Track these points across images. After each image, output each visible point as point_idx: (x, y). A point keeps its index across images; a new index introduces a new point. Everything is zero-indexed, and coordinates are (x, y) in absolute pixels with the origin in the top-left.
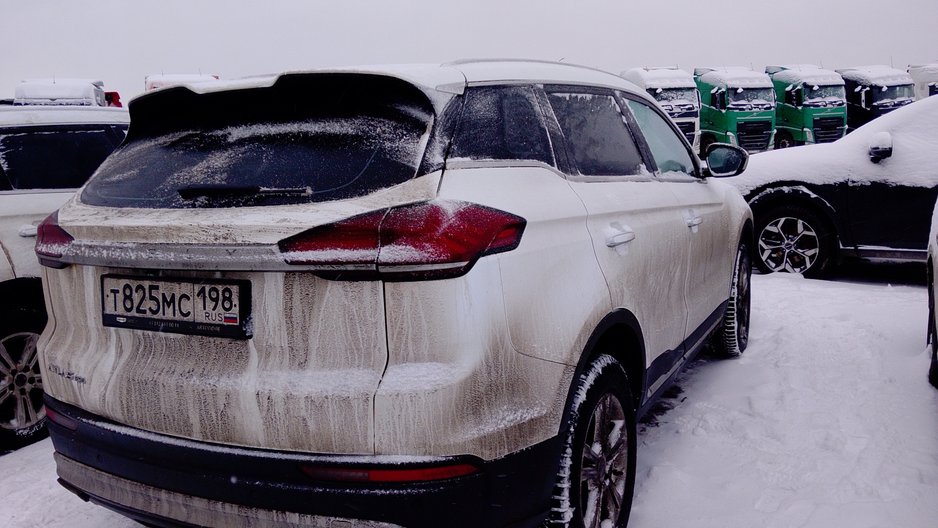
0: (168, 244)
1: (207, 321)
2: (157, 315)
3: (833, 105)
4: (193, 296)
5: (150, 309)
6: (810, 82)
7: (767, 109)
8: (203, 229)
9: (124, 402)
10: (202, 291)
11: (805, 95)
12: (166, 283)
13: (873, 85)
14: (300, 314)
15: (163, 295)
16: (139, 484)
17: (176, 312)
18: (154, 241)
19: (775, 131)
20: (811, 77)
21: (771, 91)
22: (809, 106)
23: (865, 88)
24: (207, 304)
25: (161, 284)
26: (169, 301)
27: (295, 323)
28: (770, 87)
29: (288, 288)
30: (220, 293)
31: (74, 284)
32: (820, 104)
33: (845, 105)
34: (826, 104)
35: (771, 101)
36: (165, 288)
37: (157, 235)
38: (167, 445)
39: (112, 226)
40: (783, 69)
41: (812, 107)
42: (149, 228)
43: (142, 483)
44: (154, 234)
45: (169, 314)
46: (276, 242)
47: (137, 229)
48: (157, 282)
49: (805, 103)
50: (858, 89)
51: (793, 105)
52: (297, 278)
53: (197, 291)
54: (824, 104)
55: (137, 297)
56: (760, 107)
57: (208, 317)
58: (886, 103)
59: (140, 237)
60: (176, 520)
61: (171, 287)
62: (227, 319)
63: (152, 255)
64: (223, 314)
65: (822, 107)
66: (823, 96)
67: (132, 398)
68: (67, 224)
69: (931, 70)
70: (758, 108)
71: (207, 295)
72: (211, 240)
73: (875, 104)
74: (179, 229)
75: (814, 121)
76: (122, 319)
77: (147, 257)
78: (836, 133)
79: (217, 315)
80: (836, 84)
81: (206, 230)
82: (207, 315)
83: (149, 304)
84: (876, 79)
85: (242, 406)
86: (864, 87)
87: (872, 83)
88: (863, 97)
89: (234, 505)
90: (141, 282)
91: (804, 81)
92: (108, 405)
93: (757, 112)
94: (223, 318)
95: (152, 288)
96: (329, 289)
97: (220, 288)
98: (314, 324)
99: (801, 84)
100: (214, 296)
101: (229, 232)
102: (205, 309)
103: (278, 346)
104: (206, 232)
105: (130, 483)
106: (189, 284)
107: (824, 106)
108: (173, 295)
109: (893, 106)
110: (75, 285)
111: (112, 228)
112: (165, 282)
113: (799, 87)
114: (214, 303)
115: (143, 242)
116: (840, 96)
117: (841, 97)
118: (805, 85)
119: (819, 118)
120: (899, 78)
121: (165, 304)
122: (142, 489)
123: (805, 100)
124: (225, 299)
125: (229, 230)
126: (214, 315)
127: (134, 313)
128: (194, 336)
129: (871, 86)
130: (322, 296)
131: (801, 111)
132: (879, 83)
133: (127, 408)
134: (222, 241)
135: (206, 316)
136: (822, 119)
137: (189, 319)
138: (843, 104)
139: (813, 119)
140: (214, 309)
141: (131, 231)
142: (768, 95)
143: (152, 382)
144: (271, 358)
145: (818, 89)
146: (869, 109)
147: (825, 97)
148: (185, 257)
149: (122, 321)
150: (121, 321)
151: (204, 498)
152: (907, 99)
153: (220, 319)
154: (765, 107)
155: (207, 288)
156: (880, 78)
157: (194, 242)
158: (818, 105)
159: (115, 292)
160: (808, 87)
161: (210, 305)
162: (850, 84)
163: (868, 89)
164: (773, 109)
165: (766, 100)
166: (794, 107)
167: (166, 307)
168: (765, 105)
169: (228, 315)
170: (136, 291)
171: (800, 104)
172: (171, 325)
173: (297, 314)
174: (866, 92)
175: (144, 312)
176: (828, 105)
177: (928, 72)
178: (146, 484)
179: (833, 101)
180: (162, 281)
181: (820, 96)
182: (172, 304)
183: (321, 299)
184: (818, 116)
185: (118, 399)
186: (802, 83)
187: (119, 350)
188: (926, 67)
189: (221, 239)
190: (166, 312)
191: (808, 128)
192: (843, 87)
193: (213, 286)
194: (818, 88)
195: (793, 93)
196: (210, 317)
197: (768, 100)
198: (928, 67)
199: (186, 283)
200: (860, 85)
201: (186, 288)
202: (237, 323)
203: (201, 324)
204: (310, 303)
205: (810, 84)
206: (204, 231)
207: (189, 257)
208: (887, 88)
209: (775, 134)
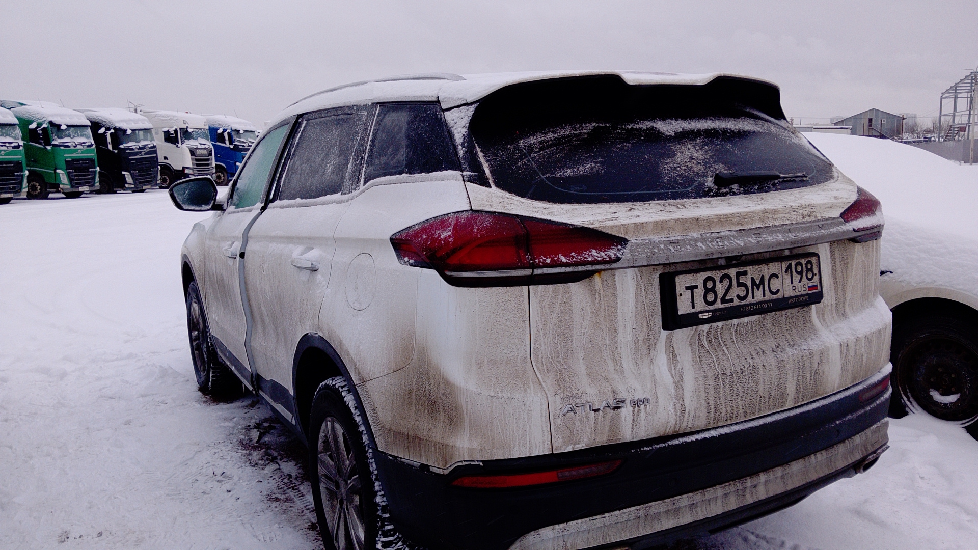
0: (766, 227)
1: (795, 294)
2: (745, 301)
3: (83, 146)
4: (781, 273)
5: (738, 296)
6: (57, 120)
7: (14, 147)
8: (794, 210)
9: (712, 403)
10: (790, 267)
11: (52, 134)
12: (754, 267)
13: (117, 127)
14: (840, 274)
15: (752, 279)
16: (731, 482)
17: (766, 292)
18: (750, 226)
19: (27, 173)
20: (56, 115)
21: (16, 128)
22: (59, 146)
23: (110, 130)
24: (794, 278)
25: (749, 269)
26: (758, 283)
27: (838, 283)
28: (15, 123)
29: (832, 253)
30: (804, 266)
31: (597, 296)
32: (69, 144)
33: (94, 146)
34: (76, 145)
35: (18, 139)
36: (753, 272)
37: (753, 220)
38: (772, 423)
39: (699, 217)
40: (22, 104)
41: (62, 148)
42: (745, 214)
43: (733, 480)
44: (749, 220)
45: (759, 296)
46: (839, 216)
47: (731, 216)
48: (745, 268)
49: (53, 142)
50: (102, 131)
51: (41, 144)
52: (836, 245)
53: (784, 269)
54: (74, 145)
55: (720, 289)
56: (7, 145)
57: (794, 290)
58: (132, 146)
59: (733, 224)
60: (777, 495)
61: (759, 269)
62: (810, 288)
63: (761, 239)
64: (806, 284)
65: (72, 148)
66: (72, 137)
67: (721, 395)
68: (609, 223)
69: (163, 116)
70: (5, 146)
71: (793, 270)
72: (800, 219)
73: (121, 146)
74: (774, 212)
75: (67, 162)
76: (707, 314)
77: (756, 242)
78: (89, 175)
79: (802, 286)
80: (83, 124)
81: (796, 210)
82: (794, 288)
83: (736, 291)
84: (119, 122)
85: (830, 360)
86: (108, 129)
87: (116, 125)
88: (109, 140)
89: (822, 452)
90: (726, 271)
91: (50, 119)
92: (689, 415)
93: (4, 151)
94: (807, 288)
95: (738, 275)
96: (856, 250)
97: (803, 261)
98: (849, 280)
99: (46, 122)
100: (799, 269)
101: (812, 210)
102: (792, 283)
103: (830, 304)
104: (796, 212)
105: (721, 487)
106: (777, 264)
107: (74, 147)
108: (763, 276)
109: (138, 149)
110: (600, 297)
111: (698, 219)
112: (753, 265)
113: (45, 126)
114: (800, 276)
115: (738, 229)
116: (88, 137)
117: (87, 139)
118: (51, 123)
119: (70, 160)
120: (140, 122)
121: (755, 287)
122: (738, 485)
123: (53, 140)
124: (808, 270)
125: (812, 209)
126: (799, 287)
127: (719, 305)
128: (768, 314)
129: (115, 129)
130: (852, 256)
131: (50, 151)
132: (123, 126)
133: (715, 408)
134: (807, 219)
135: (793, 290)
136: (74, 160)
137: (779, 295)
138: (92, 145)
139: (65, 160)
140: (800, 282)
141: (723, 220)
142: (14, 131)
143: (751, 368)
144: (826, 317)
145: (66, 129)
146: (116, 152)
147: (73, 137)
148: (791, 236)
149: (707, 317)
150: (704, 317)
151: (799, 459)
152: (149, 142)
153: (805, 289)
154: (13, 145)
155: (793, 263)
156: (122, 121)
157: (788, 222)
158: (68, 145)
159: (692, 288)
160: (56, 127)
161: (796, 278)
162: (95, 126)
163: (112, 131)
164: (21, 148)
165: (12, 137)
166: (42, 146)
167: (755, 289)
168: (12, 143)
169: (810, 285)
170: (721, 282)
171: (49, 144)
172: (765, 306)
173: (839, 274)
174: (111, 134)
175: (732, 300)
176: (78, 146)
177: (160, 118)
178: (739, 478)
179: (82, 142)
180: (749, 265)
181: (69, 136)
182: (762, 286)
183: (853, 259)
184: (69, 157)
185: (704, 402)
186: (48, 121)
187: (671, 356)
188: (157, 113)
189: (807, 217)
190: (755, 295)
191: (61, 169)
192: (89, 128)
193: (798, 261)
194: (66, 127)
195: (39, 132)
196: (796, 290)
197: (15, 138)
198: (160, 113)
199: (773, 263)
200: (104, 127)
201: (774, 268)
202: (817, 289)
203: (791, 297)
204: (845, 264)
205: (57, 123)
206: (794, 211)
207: (795, 235)
208: (131, 131)
209: (28, 176)
